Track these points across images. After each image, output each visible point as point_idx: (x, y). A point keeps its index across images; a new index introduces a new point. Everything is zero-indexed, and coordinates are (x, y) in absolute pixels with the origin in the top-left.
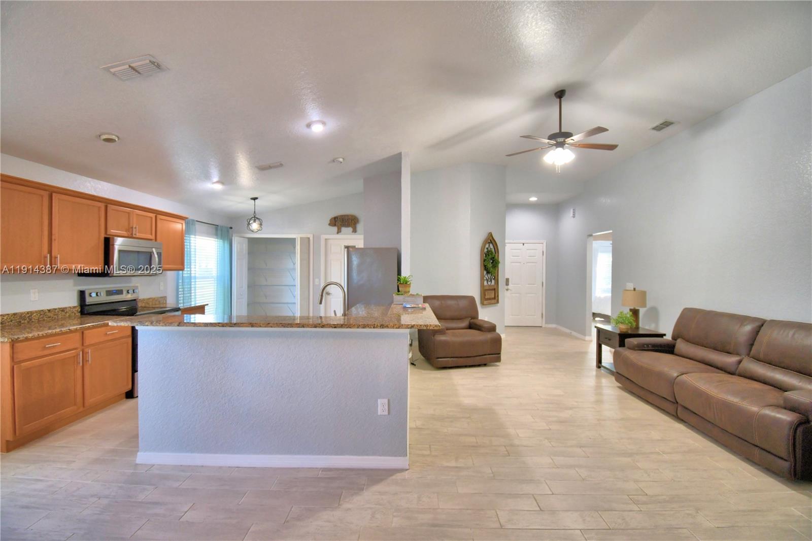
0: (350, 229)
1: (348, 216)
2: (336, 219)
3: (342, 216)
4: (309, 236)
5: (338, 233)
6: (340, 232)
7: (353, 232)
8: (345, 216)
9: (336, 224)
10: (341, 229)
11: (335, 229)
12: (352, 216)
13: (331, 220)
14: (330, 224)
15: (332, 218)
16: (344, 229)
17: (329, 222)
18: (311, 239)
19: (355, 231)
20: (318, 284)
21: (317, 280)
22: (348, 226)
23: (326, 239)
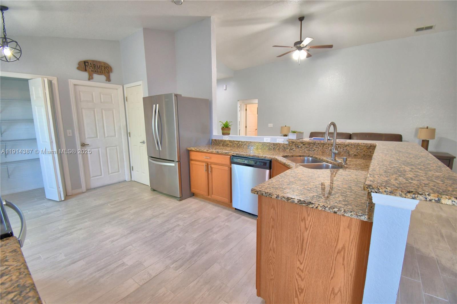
0: (103, 77)
1: (99, 62)
2: (86, 64)
3: (93, 61)
4: (51, 79)
5: (89, 79)
6: (92, 78)
7: (106, 81)
8: (96, 61)
9: (87, 69)
10: (92, 75)
11: (86, 75)
12: (105, 63)
13: (79, 64)
14: (78, 68)
15: (81, 61)
16: (95, 76)
17: (77, 66)
18: (55, 81)
19: (108, 79)
20: (71, 135)
21: (69, 131)
22: (101, 73)
23: (75, 85)
